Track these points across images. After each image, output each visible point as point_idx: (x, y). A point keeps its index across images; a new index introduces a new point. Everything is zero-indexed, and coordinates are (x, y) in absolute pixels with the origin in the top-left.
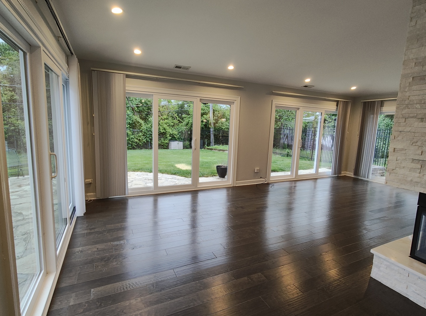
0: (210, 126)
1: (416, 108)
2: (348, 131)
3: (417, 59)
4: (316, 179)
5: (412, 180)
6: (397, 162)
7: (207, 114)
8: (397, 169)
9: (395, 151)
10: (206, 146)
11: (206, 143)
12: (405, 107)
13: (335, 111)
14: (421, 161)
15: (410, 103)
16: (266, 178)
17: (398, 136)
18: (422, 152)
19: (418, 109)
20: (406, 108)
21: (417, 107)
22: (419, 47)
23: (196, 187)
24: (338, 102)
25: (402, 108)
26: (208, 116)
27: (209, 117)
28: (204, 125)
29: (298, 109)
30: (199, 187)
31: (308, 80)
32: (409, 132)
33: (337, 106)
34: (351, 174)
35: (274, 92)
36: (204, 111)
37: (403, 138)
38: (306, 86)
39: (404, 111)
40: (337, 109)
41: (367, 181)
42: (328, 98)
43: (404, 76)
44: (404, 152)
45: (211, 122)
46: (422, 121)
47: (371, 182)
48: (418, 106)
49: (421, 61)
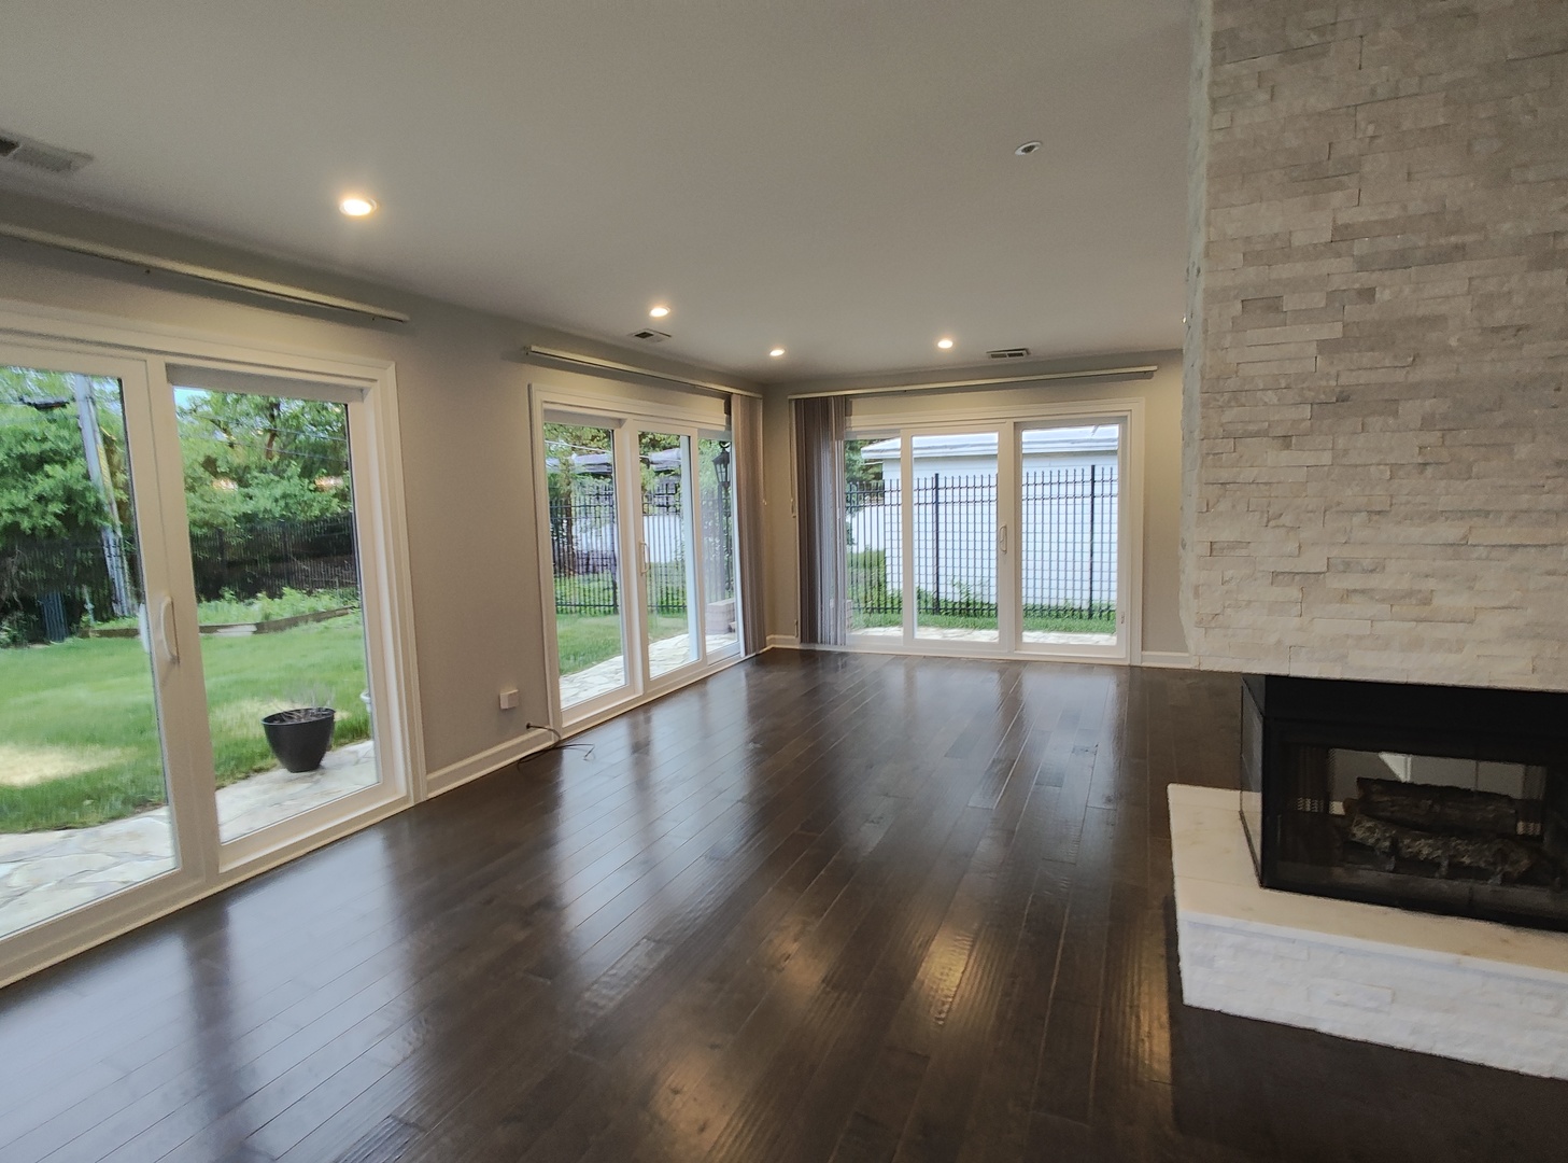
0: (97, 521)
1: (1266, 404)
2: (765, 498)
3: (1248, 239)
4: (703, 681)
5: (1279, 642)
6: (1226, 587)
7: (71, 459)
8: (1229, 611)
9: (1214, 554)
10: (92, 623)
11: (89, 606)
12: (1229, 402)
13: (723, 429)
14: (1297, 578)
15: (1246, 388)
16: (549, 724)
17: (1218, 501)
18: (1300, 547)
19: (1273, 405)
20: (1233, 404)
21: (1267, 400)
22: (1252, 203)
23: (213, 872)
24: (728, 398)
25: (1220, 403)
26: (76, 469)
27: (87, 477)
28: (56, 515)
29: (620, 422)
30: (233, 865)
31: (659, 312)
32: (1253, 483)
33: (728, 411)
34: (791, 641)
35: (534, 348)
36: (47, 446)
37: (1234, 506)
38: (644, 335)
39: (1230, 415)
40: (729, 421)
41: (843, 654)
42: (703, 384)
43: (1214, 297)
44: (1244, 552)
45: (102, 496)
46: (1288, 447)
47: (855, 656)
48: (1271, 397)
49: (1259, 247)
